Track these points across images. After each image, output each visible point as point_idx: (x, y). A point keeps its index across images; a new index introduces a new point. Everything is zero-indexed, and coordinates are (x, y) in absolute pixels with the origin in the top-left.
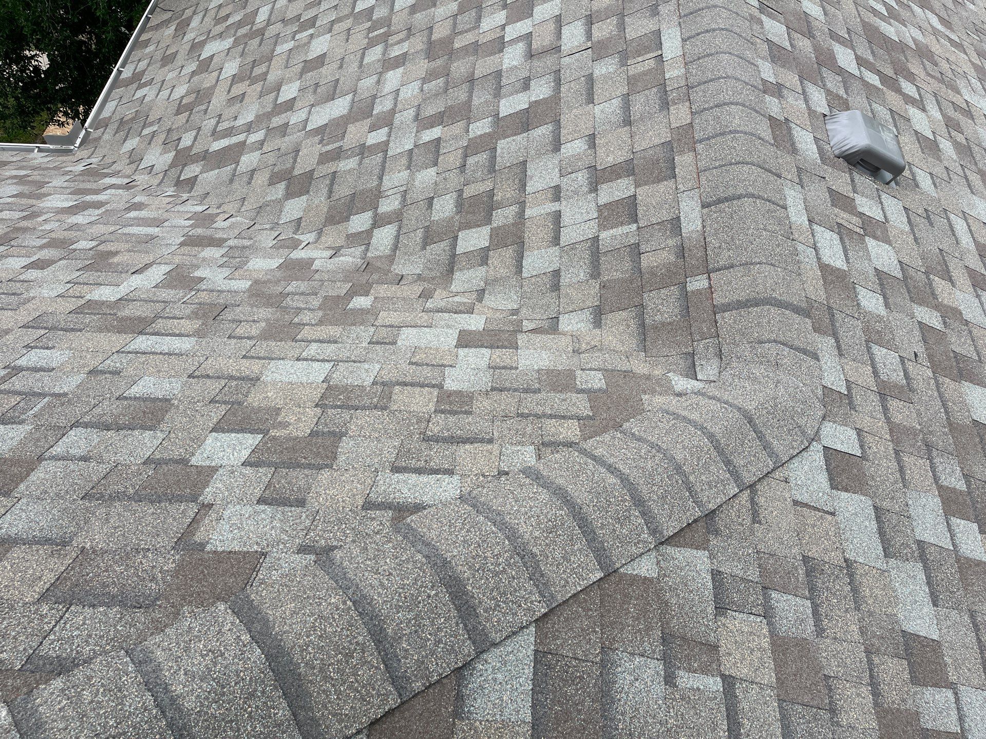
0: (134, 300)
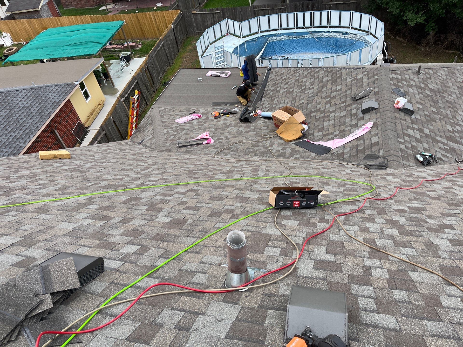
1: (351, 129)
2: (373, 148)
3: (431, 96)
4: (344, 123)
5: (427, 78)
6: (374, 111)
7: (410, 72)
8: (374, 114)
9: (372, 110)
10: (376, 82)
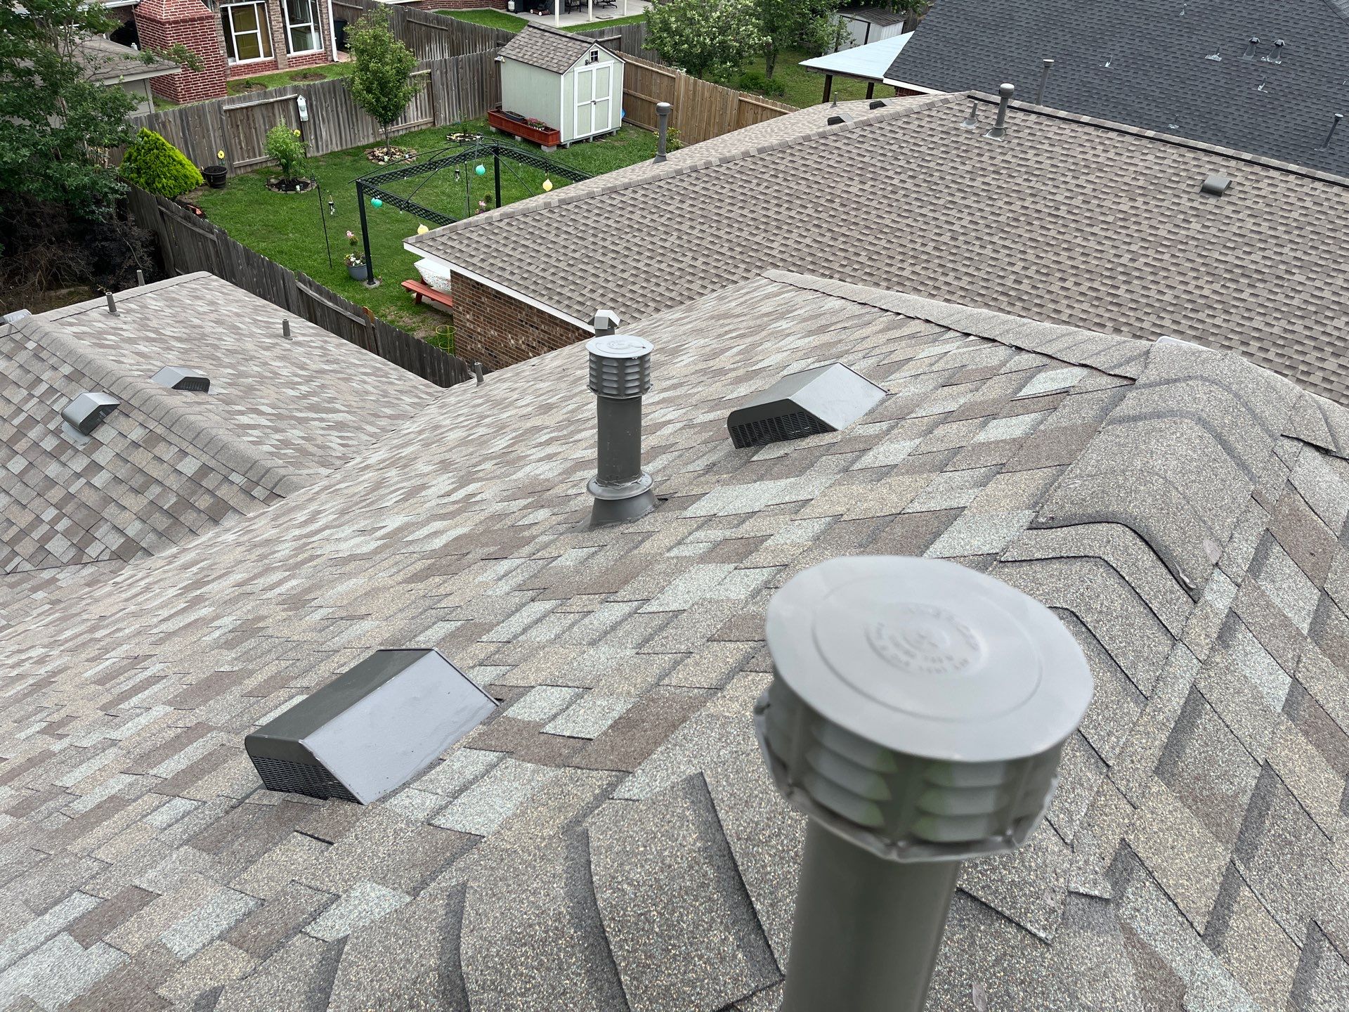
1: (88, 483)
2: (204, 484)
3: (191, 350)
4: (51, 483)
5: (141, 319)
6: (116, 413)
7: (94, 314)
8: (122, 418)
9: (108, 414)
10: (44, 355)
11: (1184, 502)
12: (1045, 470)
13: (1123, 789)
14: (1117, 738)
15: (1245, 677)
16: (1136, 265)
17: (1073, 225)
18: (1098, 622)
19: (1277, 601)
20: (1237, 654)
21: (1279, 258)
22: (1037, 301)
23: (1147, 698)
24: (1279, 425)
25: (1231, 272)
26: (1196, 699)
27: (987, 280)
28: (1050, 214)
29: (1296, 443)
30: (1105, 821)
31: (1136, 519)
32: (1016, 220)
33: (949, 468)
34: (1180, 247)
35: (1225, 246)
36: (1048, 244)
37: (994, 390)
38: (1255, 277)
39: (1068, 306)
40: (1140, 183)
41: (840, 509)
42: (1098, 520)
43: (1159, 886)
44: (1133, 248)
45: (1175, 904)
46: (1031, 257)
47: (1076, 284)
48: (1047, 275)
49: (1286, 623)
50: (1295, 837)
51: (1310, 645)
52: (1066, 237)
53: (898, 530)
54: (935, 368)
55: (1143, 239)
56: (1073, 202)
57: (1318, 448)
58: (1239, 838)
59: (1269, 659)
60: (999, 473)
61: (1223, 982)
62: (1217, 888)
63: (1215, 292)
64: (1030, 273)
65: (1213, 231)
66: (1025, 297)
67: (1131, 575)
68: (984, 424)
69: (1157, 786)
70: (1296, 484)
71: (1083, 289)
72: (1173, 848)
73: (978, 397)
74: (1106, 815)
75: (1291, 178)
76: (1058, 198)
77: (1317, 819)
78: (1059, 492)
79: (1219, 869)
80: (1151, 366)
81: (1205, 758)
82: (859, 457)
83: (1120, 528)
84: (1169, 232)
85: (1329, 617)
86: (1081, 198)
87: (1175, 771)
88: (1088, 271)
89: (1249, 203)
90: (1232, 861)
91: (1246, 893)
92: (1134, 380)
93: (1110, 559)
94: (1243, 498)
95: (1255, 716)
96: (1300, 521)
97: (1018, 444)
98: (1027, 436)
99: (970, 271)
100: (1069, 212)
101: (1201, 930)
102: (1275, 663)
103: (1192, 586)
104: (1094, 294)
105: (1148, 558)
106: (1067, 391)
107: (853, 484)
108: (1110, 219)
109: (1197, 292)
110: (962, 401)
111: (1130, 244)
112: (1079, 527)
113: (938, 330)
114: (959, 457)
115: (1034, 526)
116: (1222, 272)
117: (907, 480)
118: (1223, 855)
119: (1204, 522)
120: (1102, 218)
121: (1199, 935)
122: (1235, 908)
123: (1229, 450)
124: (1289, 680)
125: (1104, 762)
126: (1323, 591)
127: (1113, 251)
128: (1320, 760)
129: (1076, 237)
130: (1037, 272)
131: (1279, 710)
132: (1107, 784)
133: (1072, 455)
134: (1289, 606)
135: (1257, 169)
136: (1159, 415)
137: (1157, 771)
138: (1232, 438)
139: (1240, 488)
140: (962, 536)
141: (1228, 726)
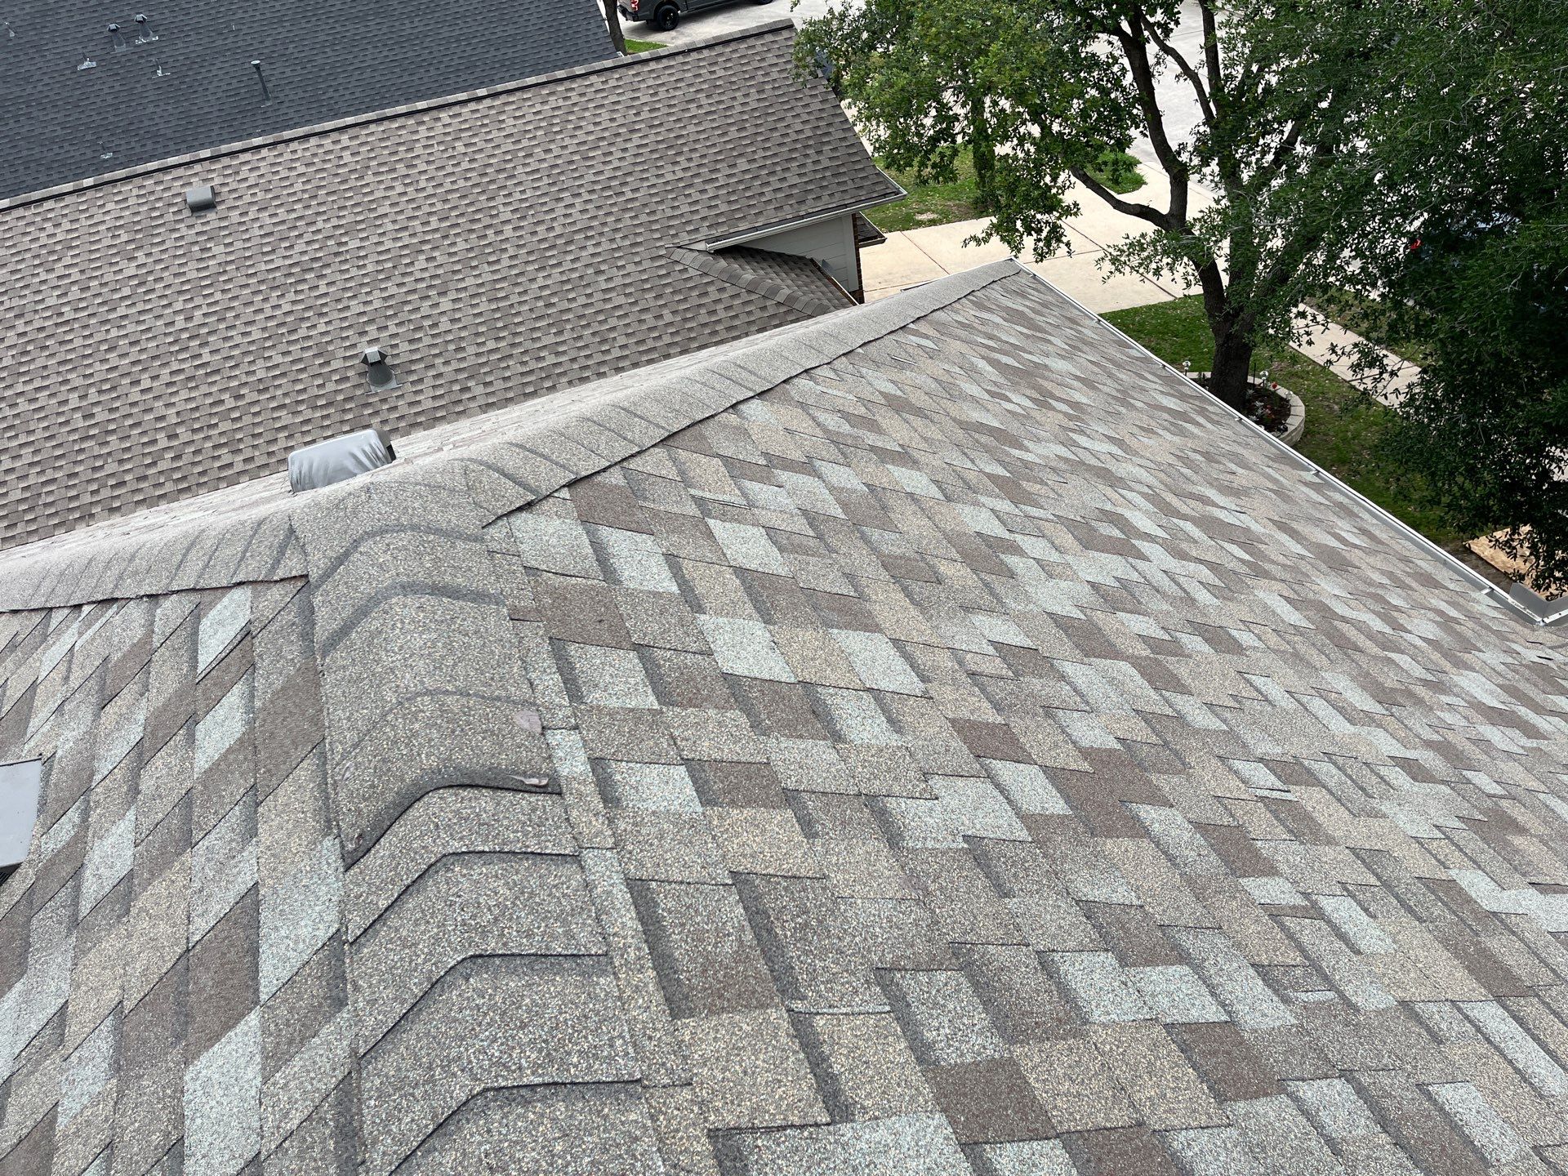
0: (1514, 933)
11: (464, 701)
12: (304, 764)
13: (666, 1081)
14: (621, 1036)
15: (654, 813)
16: (196, 322)
17: (93, 321)
18: (502, 935)
19: (614, 703)
20: (630, 799)
21: (320, 236)
22: (130, 422)
23: (606, 954)
24: (470, 521)
25: (290, 275)
26: (639, 889)
27: (52, 437)
28: (56, 325)
29: (500, 523)
30: (681, 1138)
31: (440, 770)
32: (25, 353)
33: (197, 835)
34: (221, 279)
35: (263, 254)
36: (84, 356)
37: (166, 678)
38: (315, 267)
39: (167, 405)
40: (124, 238)
41: (111, 995)
42: (406, 804)
43: (769, 1130)
44: (178, 306)
45: (792, 1126)
46: (79, 382)
47: (154, 378)
48: (114, 388)
49: (636, 714)
50: (804, 913)
51: (670, 713)
52: (97, 337)
53: (206, 978)
54: (74, 683)
55: (180, 292)
56: (70, 297)
57: (520, 509)
58: (776, 979)
59: (656, 769)
60: (258, 805)
61: (876, 1136)
62: (802, 1056)
63: (294, 302)
64: (93, 397)
65: (239, 245)
66: (112, 427)
67: (485, 842)
68: (191, 739)
69: (688, 1028)
70: (533, 563)
71: (165, 378)
72: (745, 1073)
73: (156, 699)
74: (677, 1131)
75: (264, 152)
76: (51, 302)
77: (803, 872)
78: (342, 795)
79: (788, 1035)
80: (309, 549)
81: (693, 940)
82: (77, 889)
83: (433, 798)
84: (198, 270)
85: (659, 666)
86: (75, 288)
87: (686, 990)
88: (153, 358)
89: (247, 199)
90: (790, 1010)
91: (821, 1023)
92: (306, 576)
93: (456, 846)
94: (506, 631)
95: (691, 842)
96: (566, 598)
97: (248, 743)
98: (250, 723)
99: (23, 439)
100: (76, 310)
101: (825, 1119)
102: (662, 767)
103: (544, 782)
104: (182, 377)
105: (484, 802)
106: (247, 634)
107: (100, 940)
108: (126, 291)
109: (278, 312)
110: (141, 717)
111: (170, 304)
112: (395, 827)
113: (37, 618)
114: (197, 811)
115: (350, 861)
116: (283, 280)
117: (159, 887)
118: (777, 1016)
119: (498, 698)
120: (117, 296)
121: (828, 1124)
122: (826, 1049)
123: (454, 593)
124: (683, 768)
125: (632, 1082)
126: (637, 647)
127: (160, 323)
128: (762, 814)
129: (108, 331)
130: (100, 392)
131: (700, 809)
132: (652, 1096)
133: (316, 721)
134: (626, 695)
135: (226, 161)
136: (362, 612)
137: (675, 1014)
138: (448, 578)
139: (495, 621)
140: (283, 933)
141: (682, 882)
